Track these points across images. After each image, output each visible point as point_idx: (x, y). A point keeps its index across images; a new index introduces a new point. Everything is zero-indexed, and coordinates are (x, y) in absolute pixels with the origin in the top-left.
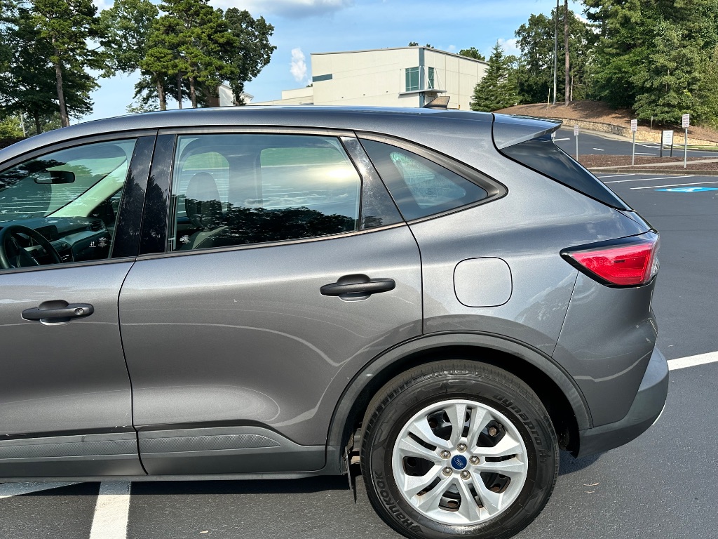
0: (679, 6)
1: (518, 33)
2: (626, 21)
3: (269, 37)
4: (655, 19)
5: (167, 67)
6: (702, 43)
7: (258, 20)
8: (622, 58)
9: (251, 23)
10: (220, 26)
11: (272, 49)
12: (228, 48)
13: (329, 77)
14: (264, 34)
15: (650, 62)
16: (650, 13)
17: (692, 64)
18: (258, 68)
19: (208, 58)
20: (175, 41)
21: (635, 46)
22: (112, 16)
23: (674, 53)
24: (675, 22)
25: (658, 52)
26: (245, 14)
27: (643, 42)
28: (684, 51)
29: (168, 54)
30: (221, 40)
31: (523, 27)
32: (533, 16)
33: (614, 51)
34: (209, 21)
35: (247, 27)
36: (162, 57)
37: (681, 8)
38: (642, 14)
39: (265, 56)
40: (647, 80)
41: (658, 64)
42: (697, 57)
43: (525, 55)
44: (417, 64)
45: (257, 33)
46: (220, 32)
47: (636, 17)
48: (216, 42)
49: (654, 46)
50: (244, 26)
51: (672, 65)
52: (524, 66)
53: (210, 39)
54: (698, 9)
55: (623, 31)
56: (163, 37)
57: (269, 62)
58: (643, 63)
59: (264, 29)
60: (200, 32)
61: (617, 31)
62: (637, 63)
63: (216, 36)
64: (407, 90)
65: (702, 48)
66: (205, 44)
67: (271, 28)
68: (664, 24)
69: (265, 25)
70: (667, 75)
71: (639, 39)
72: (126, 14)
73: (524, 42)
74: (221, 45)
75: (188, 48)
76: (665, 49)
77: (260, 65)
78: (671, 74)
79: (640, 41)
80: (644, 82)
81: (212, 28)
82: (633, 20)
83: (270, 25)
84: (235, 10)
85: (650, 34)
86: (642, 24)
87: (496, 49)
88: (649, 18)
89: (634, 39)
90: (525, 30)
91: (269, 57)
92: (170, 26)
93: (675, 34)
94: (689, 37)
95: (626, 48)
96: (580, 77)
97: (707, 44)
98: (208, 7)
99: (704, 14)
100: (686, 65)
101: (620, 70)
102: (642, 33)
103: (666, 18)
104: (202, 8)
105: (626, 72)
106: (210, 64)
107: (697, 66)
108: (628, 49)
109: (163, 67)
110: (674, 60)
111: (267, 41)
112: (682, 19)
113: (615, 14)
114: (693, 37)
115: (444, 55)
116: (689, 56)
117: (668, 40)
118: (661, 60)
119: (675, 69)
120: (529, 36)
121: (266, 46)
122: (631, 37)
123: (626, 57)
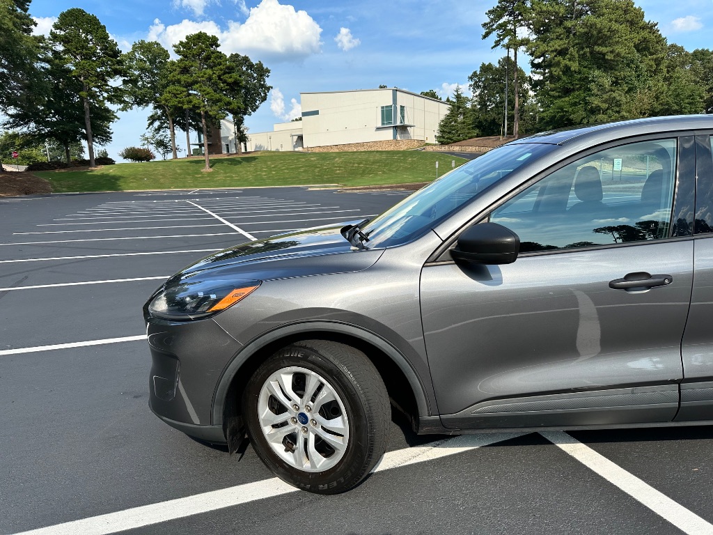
0: (609, 58)
1: (471, 78)
2: (567, 70)
3: (266, 79)
4: (590, 69)
5: (183, 103)
6: (627, 89)
7: (257, 64)
8: (563, 99)
9: (251, 66)
10: (228, 68)
11: (268, 88)
12: (234, 87)
13: (316, 113)
14: (261, 76)
15: (586, 103)
16: (586, 63)
17: (620, 105)
18: (257, 104)
19: (218, 95)
20: (190, 80)
21: (573, 90)
22: (130, 59)
23: (605, 96)
24: (605, 71)
25: (593, 95)
26: (246, 59)
27: (580, 87)
28: (614, 95)
29: (183, 92)
30: (230, 80)
31: (475, 73)
32: (483, 64)
33: (557, 94)
34: (220, 64)
35: (247, 69)
36: (178, 94)
37: (611, 60)
38: (579, 64)
39: (263, 95)
40: (584, 118)
41: (594, 105)
42: (624, 100)
43: (476, 96)
44: (390, 103)
45: (255, 75)
46: (229, 73)
47: (575, 66)
48: (224, 82)
49: (590, 90)
50: (244, 69)
51: (605, 106)
52: (476, 105)
53: (220, 79)
54: (623, 61)
55: (564, 78)
56: (179, 77)
57: (266, 100)
58: (580, 104)
59: (262, 71)
60: (211, 73)
61: (559, 79)
62: (575, 104)
63: (226, 77)
64: (383, 124)
65: (626, 92)
66: (215, 84)
67: (268, 71)
68: (597, 73)
69: (263, 68)
70: (600, 114)
71: (577, 84)
72: (142, 57)
73: (476, 86)
74: (228, 84)
75: (201, 86)
76: (599, 93)
77: (258, 102)
78: (603, 113)
79: (577, 86)
80: (582, 120)
81: (221, 70)
82: (572, 69)
83: (267, 68)
84: (237, 55)
85: (585, 80)
86: (579, 73)
87: (457, 91)
88: (585, 67)
89: (573, 85)
90: (477, 76)
91: (266, 95)
92: (185, 68)
93: (607, 81)
94: (615, 83)
95: (567, 92)
96: (521, 115)
97: (630, 90)
98: (218, 52)
99: (628, 65)
100: (616, 106)
101: (562, 109)
102: (580, 80)
103: (599, 68)
104: (213, 53)
105: (566, 112)
106: (219, 100)
107: (624, 107)
108: (568, 92)
109: (179, 102)
110: (605, 102)
111: (264, 82)
112: (612, 69)
113: (558, 64)
114: (619, 84)
115: (412, 96)
116: (618, 98)
117: (600, 86)
118: (596, 102)
119: (608, 109)
120: (479, 81)
121: (263, 86)
122: (571, 83)
123: (567, 99)
